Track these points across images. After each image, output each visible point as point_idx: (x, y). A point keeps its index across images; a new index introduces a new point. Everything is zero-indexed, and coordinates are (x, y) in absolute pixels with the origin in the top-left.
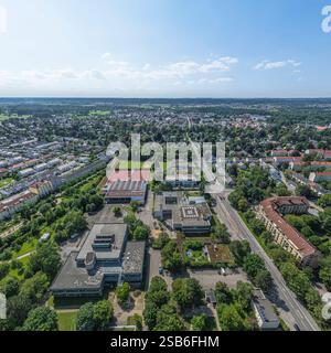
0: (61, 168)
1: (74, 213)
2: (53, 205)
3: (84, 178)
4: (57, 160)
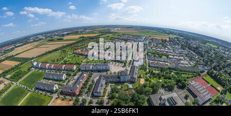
0: (182, 62)
1: (173, 82)
2: (170, 74)
3: (187, 72)
4: (182, 58)
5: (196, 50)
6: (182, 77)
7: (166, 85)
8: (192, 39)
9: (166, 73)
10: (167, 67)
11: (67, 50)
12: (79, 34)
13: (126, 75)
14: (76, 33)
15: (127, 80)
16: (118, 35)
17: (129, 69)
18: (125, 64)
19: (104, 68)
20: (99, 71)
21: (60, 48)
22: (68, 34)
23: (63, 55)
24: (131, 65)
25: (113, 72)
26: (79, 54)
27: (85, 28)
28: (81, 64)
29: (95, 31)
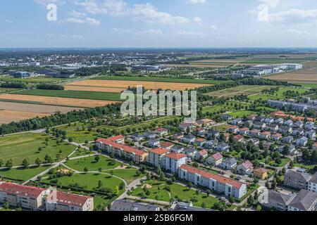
11: (70, 131)
12: (128, 77)
16: (288, 95)
21: (45, 122)
22: (82, 73)
23: (51, 150)
26: (117, 156)
27: (152, 58)
28: (115, 195)
29: (192, 69)
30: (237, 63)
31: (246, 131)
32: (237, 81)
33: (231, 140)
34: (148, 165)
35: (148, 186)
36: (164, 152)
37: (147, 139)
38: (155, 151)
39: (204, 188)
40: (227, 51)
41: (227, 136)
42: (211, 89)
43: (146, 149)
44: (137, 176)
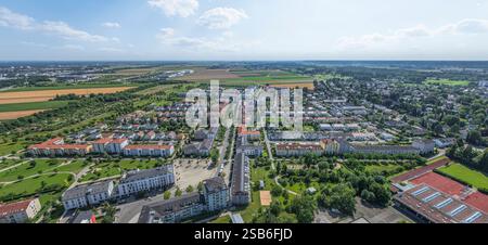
0: (355, 135)
1: (347, 189)
2: (331, 167)
3: (377, 158)
4: (355, 125)
5: (393, 101)
6: (367, 174)
7: (328, 200)
8: (377, 76)
9: (321, 167)
10: (319, 152)
12: (53, 86)
13: (221, 189)
14: (37, 82)
15: (224, 204)
17: (226, 170)
18: (215, 160)
19: (156, 180)
20: (140, 195)
24: (230, 160)
25: (183, 187)
26: (57, 155)
27: (78, 69)
28: (64, 188)
29: (119, 77)
30: (153, 71)
31: (167, 114)
32: (155, 83)
33: (158, 121)
34: (94, 154)
35: (98, 169)
36: (108, 141)
37: (88, 134)
38: (100, 142)
39: (146, 156)
40: (144, 63)
41: (156, 119)
42: (138, 90)
43: (89, 142)
44: (85, 165)
